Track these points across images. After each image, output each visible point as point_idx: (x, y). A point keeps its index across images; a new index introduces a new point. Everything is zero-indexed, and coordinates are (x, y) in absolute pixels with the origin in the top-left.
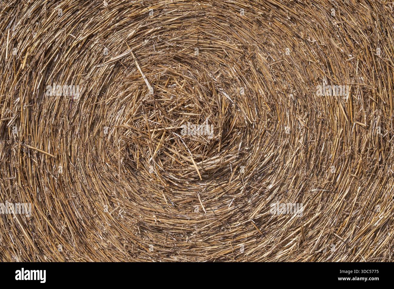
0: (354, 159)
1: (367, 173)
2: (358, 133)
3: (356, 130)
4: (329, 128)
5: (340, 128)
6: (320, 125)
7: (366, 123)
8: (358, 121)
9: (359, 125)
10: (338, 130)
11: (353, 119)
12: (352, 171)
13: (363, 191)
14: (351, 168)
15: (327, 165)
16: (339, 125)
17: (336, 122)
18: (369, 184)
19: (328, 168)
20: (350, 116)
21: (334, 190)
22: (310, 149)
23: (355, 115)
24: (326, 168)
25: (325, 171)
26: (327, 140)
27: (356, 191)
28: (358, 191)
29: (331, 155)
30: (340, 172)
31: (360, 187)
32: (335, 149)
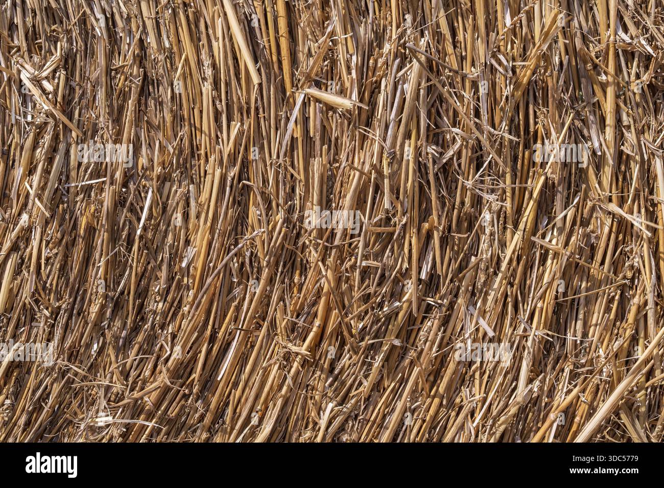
0: (304, 270)
1: (362, 340)
2: (318, 143)
3: (308, 132)
4: (178, 119)
5: (229, 120)
6: (131, 103)
7: (355, 96)
8: (318, 85)
9: (326, 104)
10: (220, 127)
11: (293, 75)
12: (293, 327)
13: (346, 421)
14: (285, 312)
15: (169, 298)
16: (221, 106)
17: (207, 88)
18: (378, 387)
19: (175, 315)
20: (280, 62)
21: (208, 420)
22: (83, 222)
23: (301, 57)
24: (165, 314)
25: (162, 327)
26: (164, 179)
27: (315, 424)
28: (323, 423)
29: (191, 252)
30: (232, 334)
31: (331, 405)
32: (209, 224)
